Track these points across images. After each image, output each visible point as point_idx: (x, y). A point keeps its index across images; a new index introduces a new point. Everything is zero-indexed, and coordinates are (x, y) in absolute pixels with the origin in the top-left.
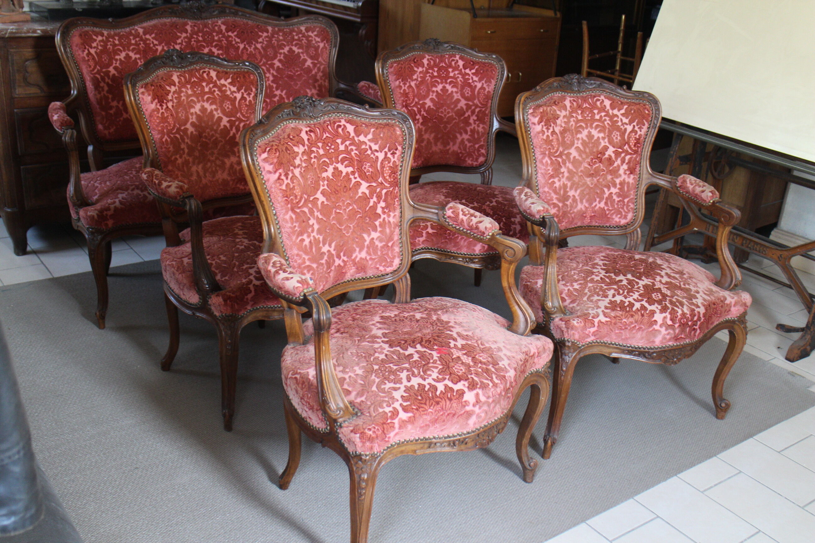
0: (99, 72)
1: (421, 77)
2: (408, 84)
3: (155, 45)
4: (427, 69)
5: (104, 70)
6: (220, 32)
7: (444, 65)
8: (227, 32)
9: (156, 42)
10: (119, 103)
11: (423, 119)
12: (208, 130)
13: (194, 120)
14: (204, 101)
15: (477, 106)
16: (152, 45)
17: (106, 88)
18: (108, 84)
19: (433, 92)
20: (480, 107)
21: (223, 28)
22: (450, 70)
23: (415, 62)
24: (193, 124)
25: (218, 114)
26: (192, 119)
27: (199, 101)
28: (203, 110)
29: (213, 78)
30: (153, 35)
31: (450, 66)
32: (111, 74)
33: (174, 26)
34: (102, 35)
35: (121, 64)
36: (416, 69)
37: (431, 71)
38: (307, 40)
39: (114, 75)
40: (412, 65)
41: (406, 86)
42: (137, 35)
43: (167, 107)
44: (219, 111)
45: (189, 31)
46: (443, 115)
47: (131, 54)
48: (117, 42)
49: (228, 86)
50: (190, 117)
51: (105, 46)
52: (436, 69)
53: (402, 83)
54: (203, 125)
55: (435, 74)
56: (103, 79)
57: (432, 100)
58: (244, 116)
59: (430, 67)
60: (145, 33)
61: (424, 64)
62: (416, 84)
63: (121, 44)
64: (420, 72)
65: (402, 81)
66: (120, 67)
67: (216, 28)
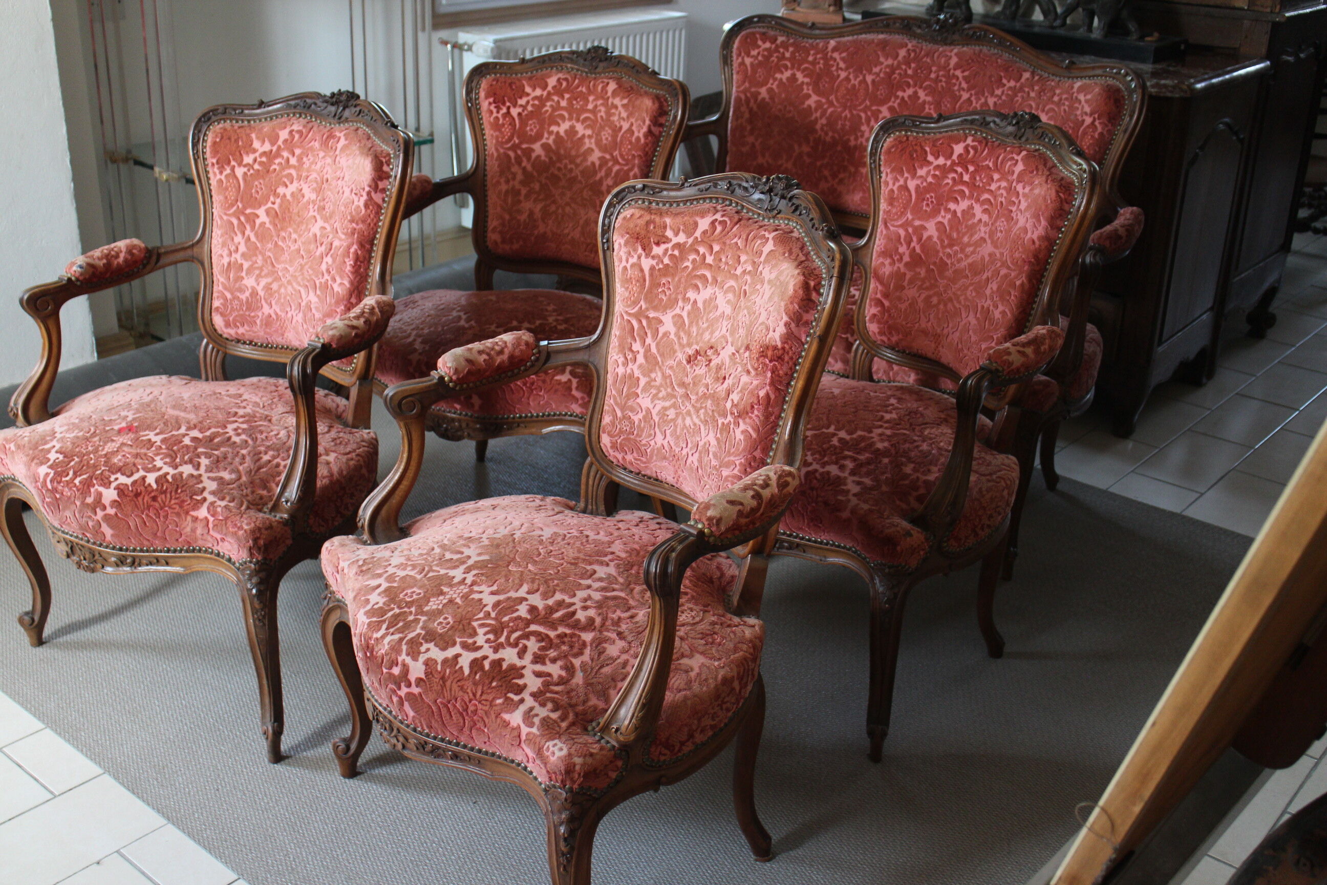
0: (744, 92)
1: (934, 176)
2: (902, 182)
3: (838, 68)
4: (953, 163)
5: (753, 90)
6: (945, 67)
7: (991, 165)
8: (955, 69)
9: (842, 65)
10: (756, 140)
11: (911, 256)
12: (566, 161)
13: (551, 141)
14: (578, 120)
15: (1004, 264)
16: (834, 68)
17: (747, 115)
18: (751, 110)
19: (947, 210)
20: (1008, 268)
21: (954, 60)
22: (996, 176)
23: (934, 146)
24: (545, 147)
25: (590, 143)
26: (548, 139)
27: (570, 119)
28: (572, 131)
29: (607, 93)
30: (844, 55)
31: (997, 169)
32: (760, 98)
33: (883, 45)
34: (773, 40)
35: (778, 86)
36: (930, 158)
37: (959, 170)
38: (1070, 107)
39: (764, 99)
40: (928, 149)
41: (897, 184)
42: (824, 51)
43: (508, 112)
44: (593, 140)
45: (900, 58)
46: (949, 262)
47: (799, 76)
48: (787, 55)
49: (620, 108)
50: (546, 135)
51: (767, 58)
52: (971, 168)
53: (890, 176)
54: (562, 152)
55: (966, 178)
56: (748, 101)
57: (940, 226)
58: (622, 156)
59: (963, 161)
60: (835, 49)
61: (952, 153)
62: (918, 187)
63: (792, 59)
64: (937, 167)
65: (891, 172)
66: (776, 90)
67: (943, 60)
